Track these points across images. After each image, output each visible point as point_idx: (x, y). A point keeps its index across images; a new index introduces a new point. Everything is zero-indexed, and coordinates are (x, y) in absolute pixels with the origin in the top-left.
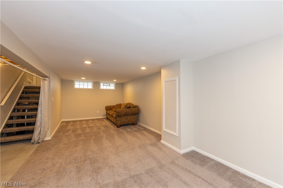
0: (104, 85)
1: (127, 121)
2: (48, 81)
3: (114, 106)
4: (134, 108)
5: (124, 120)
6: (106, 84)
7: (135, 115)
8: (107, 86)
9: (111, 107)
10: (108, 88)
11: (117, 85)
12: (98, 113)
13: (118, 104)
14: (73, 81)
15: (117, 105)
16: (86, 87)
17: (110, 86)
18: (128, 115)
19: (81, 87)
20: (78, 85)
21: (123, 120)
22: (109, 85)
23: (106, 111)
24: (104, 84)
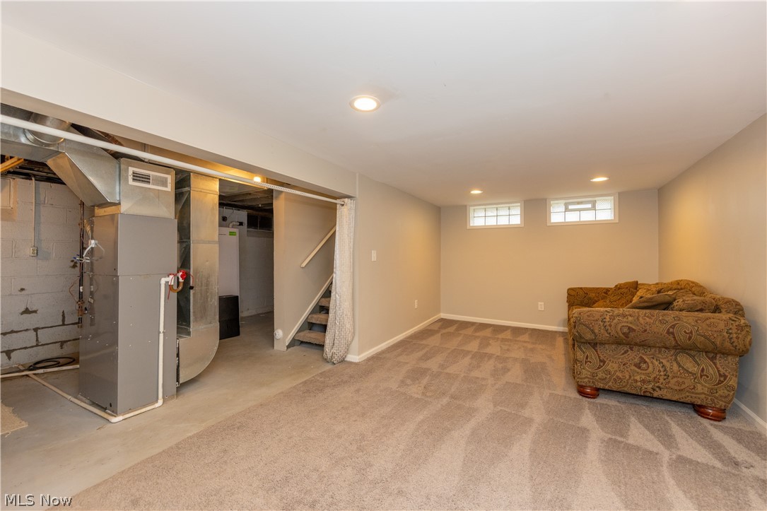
0: (567, 210)
1: (643, 381)
2: (353, 206)
3: (607, 291)
4: (701, 315)
5: (618, 366)
6: (579, 203)
7: (713, 359)
8: (580, 210)
9: (592, 295)
10: (588, 216)
11: (626, 200)
12: (540, 309)
13: (622, 282)
14: (466, 206)
15: (618, 287)
16: (503, 221)
17: (594, 208)
18: (644, 345)
19: (491, 222)
20: (481, 218)
21: (612, 366)
22: (589, 206)
23: (567, 304)
24: (566, 205)
